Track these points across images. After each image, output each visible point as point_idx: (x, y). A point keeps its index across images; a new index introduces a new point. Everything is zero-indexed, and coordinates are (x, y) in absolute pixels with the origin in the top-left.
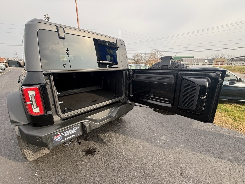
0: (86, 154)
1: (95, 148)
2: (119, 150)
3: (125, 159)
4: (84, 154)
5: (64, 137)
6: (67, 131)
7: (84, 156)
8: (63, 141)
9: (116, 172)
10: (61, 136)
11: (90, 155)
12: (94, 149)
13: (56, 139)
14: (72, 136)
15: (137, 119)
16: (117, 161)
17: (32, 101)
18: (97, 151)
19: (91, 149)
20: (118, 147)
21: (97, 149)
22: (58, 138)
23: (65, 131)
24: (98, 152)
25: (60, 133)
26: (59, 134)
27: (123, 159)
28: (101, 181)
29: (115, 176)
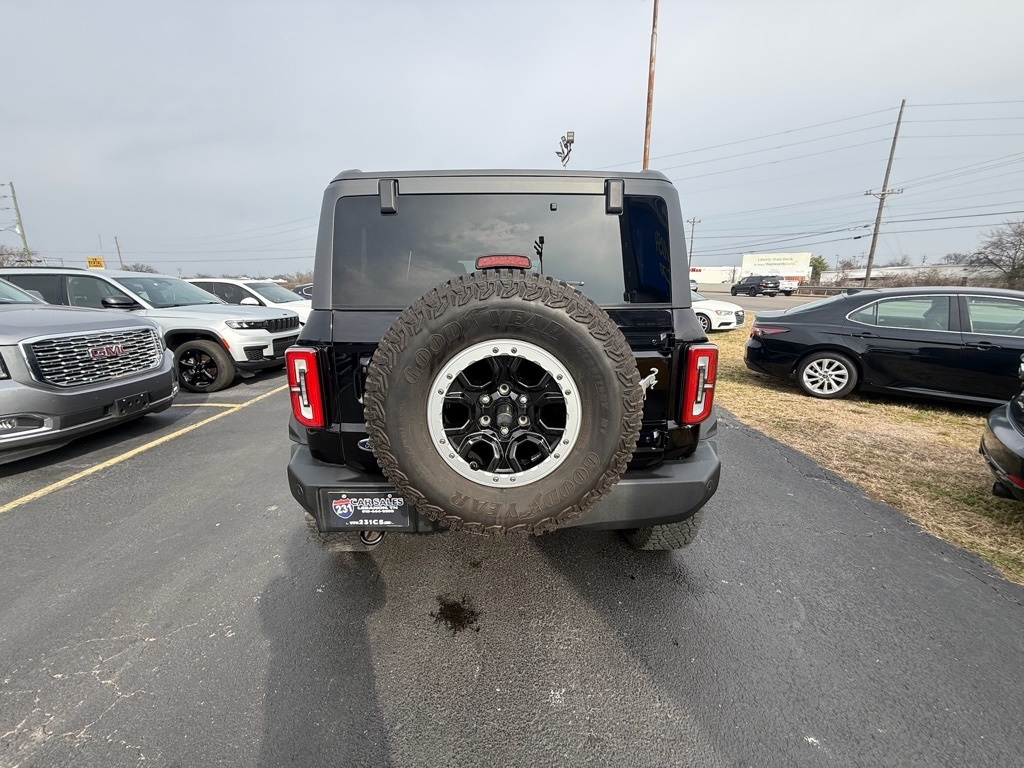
0: (442, 612)
1: (478, 611)
2: (547, 675)
3: (543, 730)
4: (437, 610)
5: (358, 514)
6: (368, 500)
7: (432, 615)
8: (354, 523)
9: (474, 746)
10: (349, 506)
11: (446, 624)
12: (472, 613)
13: (337, 510)
14: (381, 522)
15: (751, 592)
16: (506, 709)
17: (299, 385)
18: (475, 626)
19: (466, 606)
20: (554, 662)
21: (481, 617)
22: (342, 509)
23: (364, 496)
24: (478, 630)
25: (349, 496)
26: (344, 496)
27: (537, 722)
28: (409, 730)
29: (458, 757)
